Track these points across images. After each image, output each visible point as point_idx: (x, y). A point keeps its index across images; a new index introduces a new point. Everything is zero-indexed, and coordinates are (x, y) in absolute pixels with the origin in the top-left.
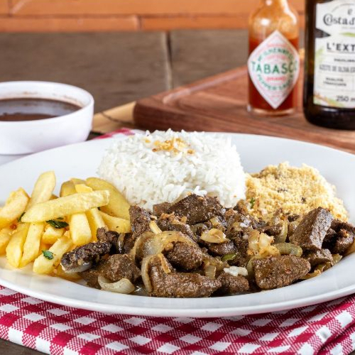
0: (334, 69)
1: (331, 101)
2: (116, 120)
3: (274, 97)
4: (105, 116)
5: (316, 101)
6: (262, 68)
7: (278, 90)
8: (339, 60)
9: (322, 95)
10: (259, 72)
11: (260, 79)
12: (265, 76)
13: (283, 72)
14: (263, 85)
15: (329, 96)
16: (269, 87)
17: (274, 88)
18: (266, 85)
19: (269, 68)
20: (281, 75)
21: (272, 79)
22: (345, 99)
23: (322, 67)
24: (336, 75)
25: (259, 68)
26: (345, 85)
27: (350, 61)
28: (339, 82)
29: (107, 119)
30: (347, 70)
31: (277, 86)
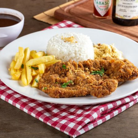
0: (123, 6)
1: (121, 17)
2: (48, 16)
3: (102, 12)
4: (44, 14)
5: (116, 16)
6: (98, 2)
7: (104, 10)
8: (124, 3)
9: (118, 14)
10: (97, 4)
11: (98, 6)
12: (99, 5)
13: (105, 4)
14: (98, 8)
15: (121, 15)
16: (101, 9)
17: (102, 10)
18: (99, 8)
19: (101, 3)
20: (105, 5)
21: (102, 6)
22: (126, 16)
23: (119, 5)
24: (123, 8)
25: (97, 3)
26: (126, 12)
27: (128, 4)
28: (124, 11)
29: (46, 16)
30: (127, 7)
31: (103, 9)
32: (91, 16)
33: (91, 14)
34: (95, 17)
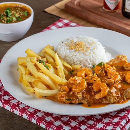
2: (59, 8)
3: (112, 6)
4: (55, 6)
5: (126, 10)
7: (113, 4)
9: (128, 9)
14: (108, 2)
16: (110, 3)
17: (112, 3)
18: (109, 2)
29: (56, 8)
32: (101, 10)
33: (101, 7)
34: (105, 10)
